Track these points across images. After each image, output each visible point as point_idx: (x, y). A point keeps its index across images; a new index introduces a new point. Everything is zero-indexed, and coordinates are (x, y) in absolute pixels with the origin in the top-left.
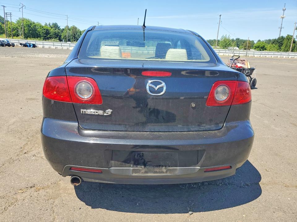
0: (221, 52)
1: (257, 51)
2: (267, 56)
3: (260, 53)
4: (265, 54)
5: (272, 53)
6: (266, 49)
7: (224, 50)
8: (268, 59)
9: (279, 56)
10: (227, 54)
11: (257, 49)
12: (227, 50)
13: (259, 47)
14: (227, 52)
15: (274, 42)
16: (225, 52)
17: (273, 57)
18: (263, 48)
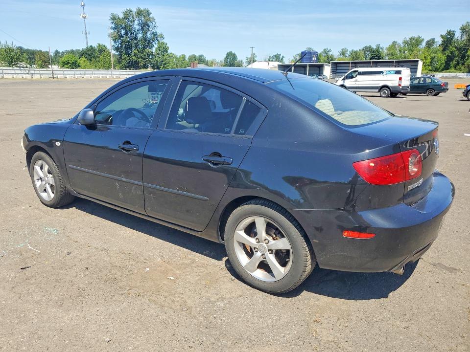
0: (6, 72)
1: (68, 69)
2: (85, 77)
3: (73, 72)
4: (80, 74)
5: (89, 71)
6: (79, 66)
7: (11, 68)
8: (87, 81)
9: (101, 76)
10: (20, 76)
11: (66, 66)
12: (16, 68)
13: (68, 63)
14: (17, 72)
15: (82, 54)
16: (13, 72)
17: (92, 78)
18: (75, 65)
